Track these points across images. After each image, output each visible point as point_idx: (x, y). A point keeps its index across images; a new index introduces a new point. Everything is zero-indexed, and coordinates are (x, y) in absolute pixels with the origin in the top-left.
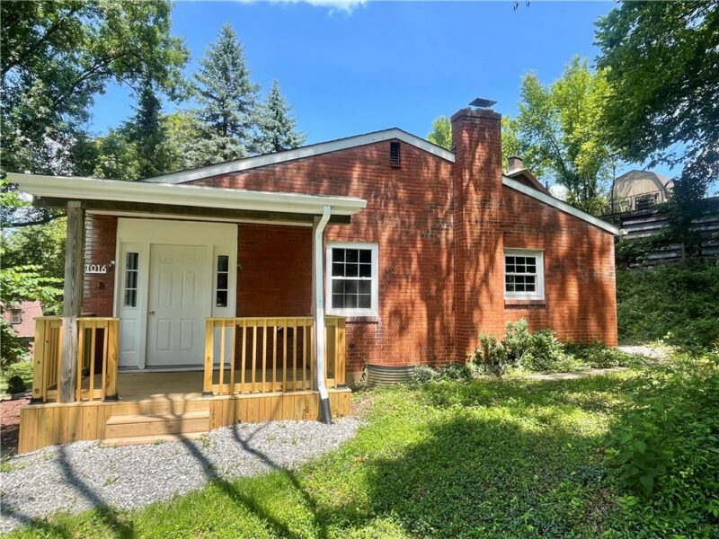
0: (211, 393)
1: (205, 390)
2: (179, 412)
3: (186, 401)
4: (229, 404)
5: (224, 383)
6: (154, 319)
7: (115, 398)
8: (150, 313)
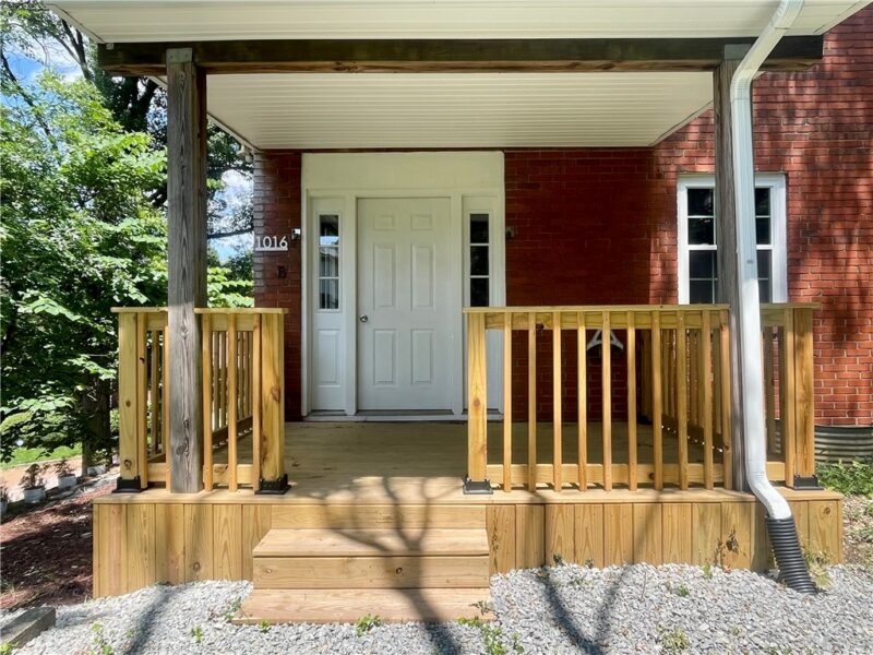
0: (485, 485)
1: (473, 476)
2: (413, 531)
3: (428, 503)
4: (530, 514)
5: (514, 461)
6: (366, 329)
7: (280, 486)
8: (361, 319)
